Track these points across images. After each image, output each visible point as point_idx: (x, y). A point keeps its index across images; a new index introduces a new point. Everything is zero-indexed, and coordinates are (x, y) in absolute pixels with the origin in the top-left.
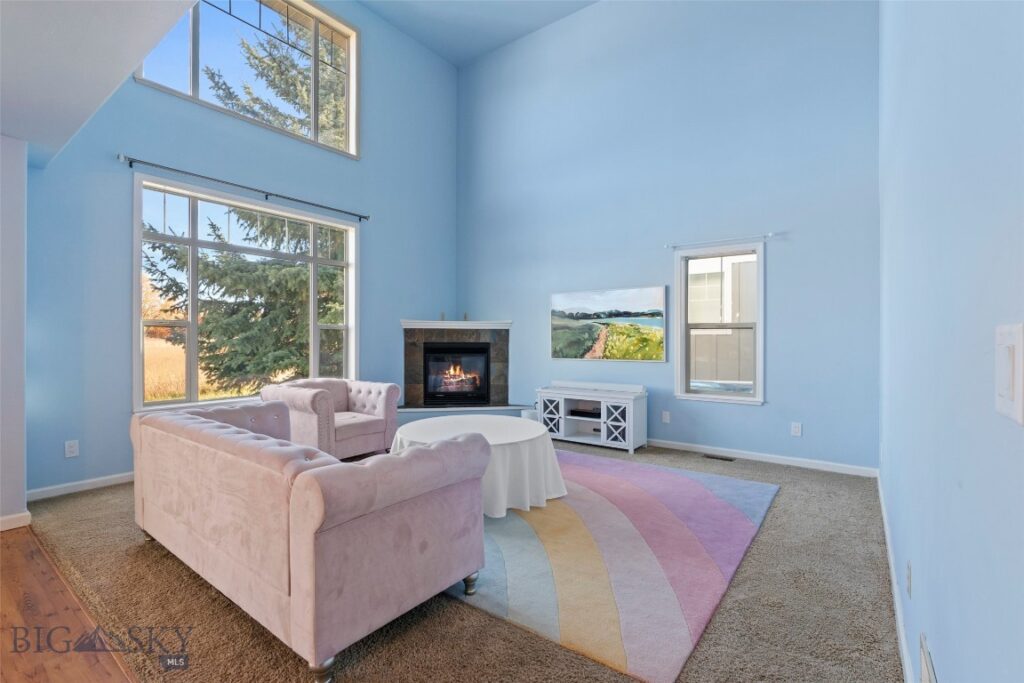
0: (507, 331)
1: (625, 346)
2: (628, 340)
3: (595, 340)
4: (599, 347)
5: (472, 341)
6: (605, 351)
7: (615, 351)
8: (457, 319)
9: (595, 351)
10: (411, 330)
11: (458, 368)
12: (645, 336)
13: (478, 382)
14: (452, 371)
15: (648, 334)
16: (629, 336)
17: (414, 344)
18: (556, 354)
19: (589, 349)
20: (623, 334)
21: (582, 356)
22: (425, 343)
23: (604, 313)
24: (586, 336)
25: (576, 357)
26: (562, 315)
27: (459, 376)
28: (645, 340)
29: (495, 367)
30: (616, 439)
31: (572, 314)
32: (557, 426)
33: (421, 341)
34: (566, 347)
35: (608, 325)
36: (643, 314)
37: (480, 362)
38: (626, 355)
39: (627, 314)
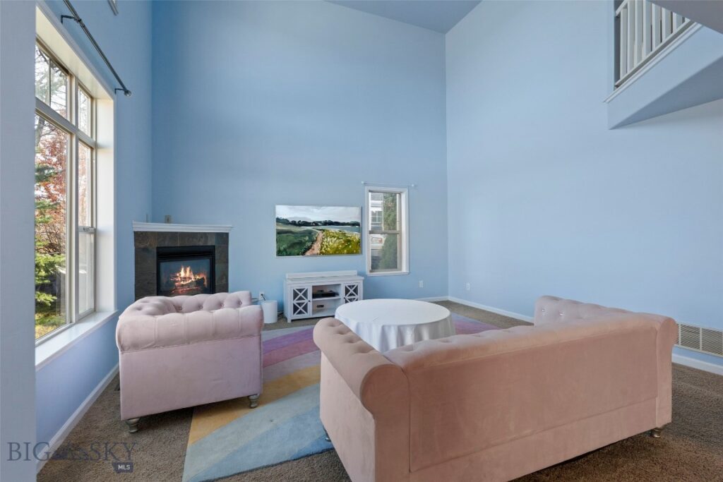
0: (227, 234)
1: (335, 245)
2: (337, 241)
3: (313, 242)
4: (317, 247)
5: (201, 244)
6: (321, 249)
7: (329, 249)
9: (314, 249)
10: (142, 233)
11: (188, 269)
12: (349, 238)
13: (205, 283)
14: (182, 274)
15: (351, 237)
16: (338, 238)
17: (146, 249)
18: (280, 253)
19: (309, 248)
20: (335, 237)
21: (303, 254)
22: (158, 248)
23: (320, 222)
24: (307, 238)
25: (298, 254)
26: (286, 222)
27: (190, 278)
28: (349, 241)
29: (218, 267)
31: (295, 222)
33: (153, 245)
34: (289, 247)
35: (323, 230)
36: (348, 224)
37: (205, 263)
38: (337, 252)
39: (337, 224)
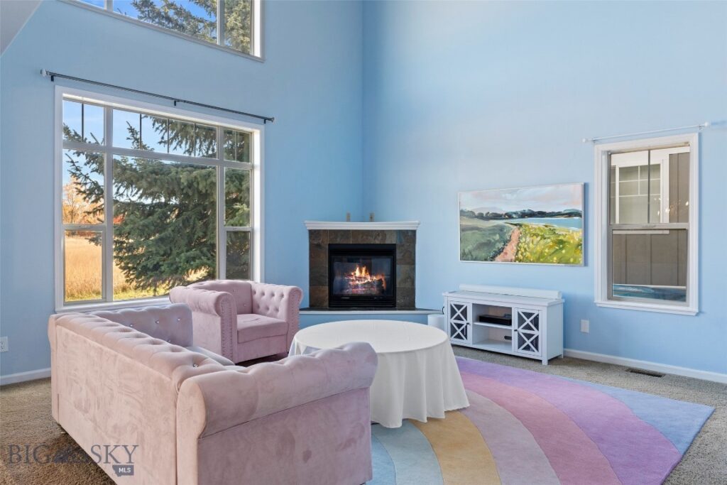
0: (414, 232)
1: (539, 249)
2: (542, 242)
3: (506, 242)
4: (510, 249)
5: (377, 242)
6: (517, 254)
7: (528, 254)
8: (363, 220)
9: (506, 253)
10: (315, 231)
11: (364, 269)
12: (561, 238)
13: (384, 285)
14: (357, 273)
15: (565, 236)
16: (543, 238)
17: (319, 245)
18: (465, 256)
19: (500, 251)
20: (537, 235)
21: (493, 259)
22: (329, 245)
23: (515, 213)
24: (497, 237)
25: (486, 260)
26: (472, 215)
27: (365, 278)
28: (561, 242)
29: (401, 269)
30: (528, 348)
31: (482, 214)
32: (465, 332)
33: (326, 242)
34: (475, 249)
35: (520, 225)
36: (559, 214)
37: (385, 263)
38: (541, 258)
39: (542, 214)
